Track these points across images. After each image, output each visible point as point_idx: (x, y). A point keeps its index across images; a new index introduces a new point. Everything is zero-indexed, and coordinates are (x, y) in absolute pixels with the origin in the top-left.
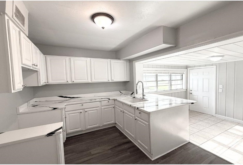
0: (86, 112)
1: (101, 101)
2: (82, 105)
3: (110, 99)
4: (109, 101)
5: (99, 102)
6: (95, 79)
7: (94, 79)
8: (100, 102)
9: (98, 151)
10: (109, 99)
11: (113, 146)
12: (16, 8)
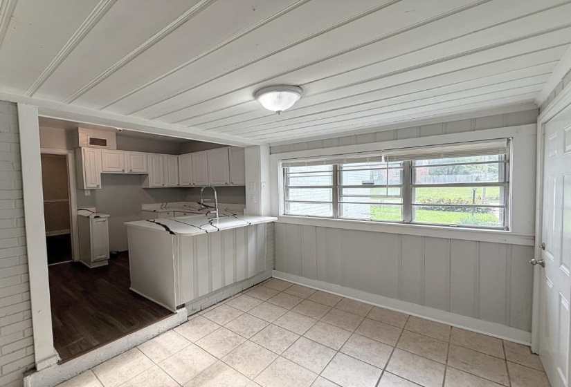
12: (91, 139)
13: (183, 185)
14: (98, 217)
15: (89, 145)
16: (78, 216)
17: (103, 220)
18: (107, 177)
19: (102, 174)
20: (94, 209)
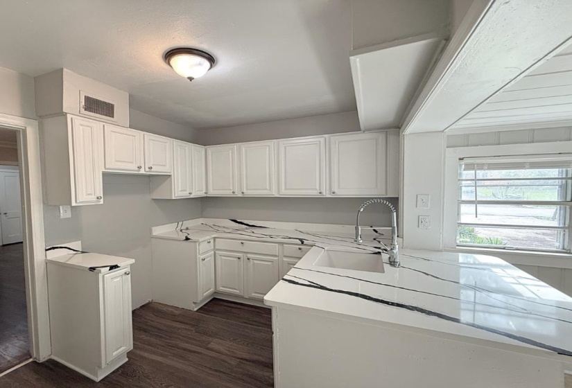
0: (248, 259)
1: (282, 243)
2: (242, 243)
3: (305, 242)
4: (301, 247)
5: (277, 245)
6: (286, 189)
7: (283, 188)
8: (280, 247)
9: (222, 349)
10: (303, 243)
11: (255, 357)
12: (88, 99)
13: (213, 192)
14: (116, 267)
15: (83, 110)
16: (48, 263)
17: (124, 271)
18: (113, 181)
19: (104, 174)
20: (77, 245)
